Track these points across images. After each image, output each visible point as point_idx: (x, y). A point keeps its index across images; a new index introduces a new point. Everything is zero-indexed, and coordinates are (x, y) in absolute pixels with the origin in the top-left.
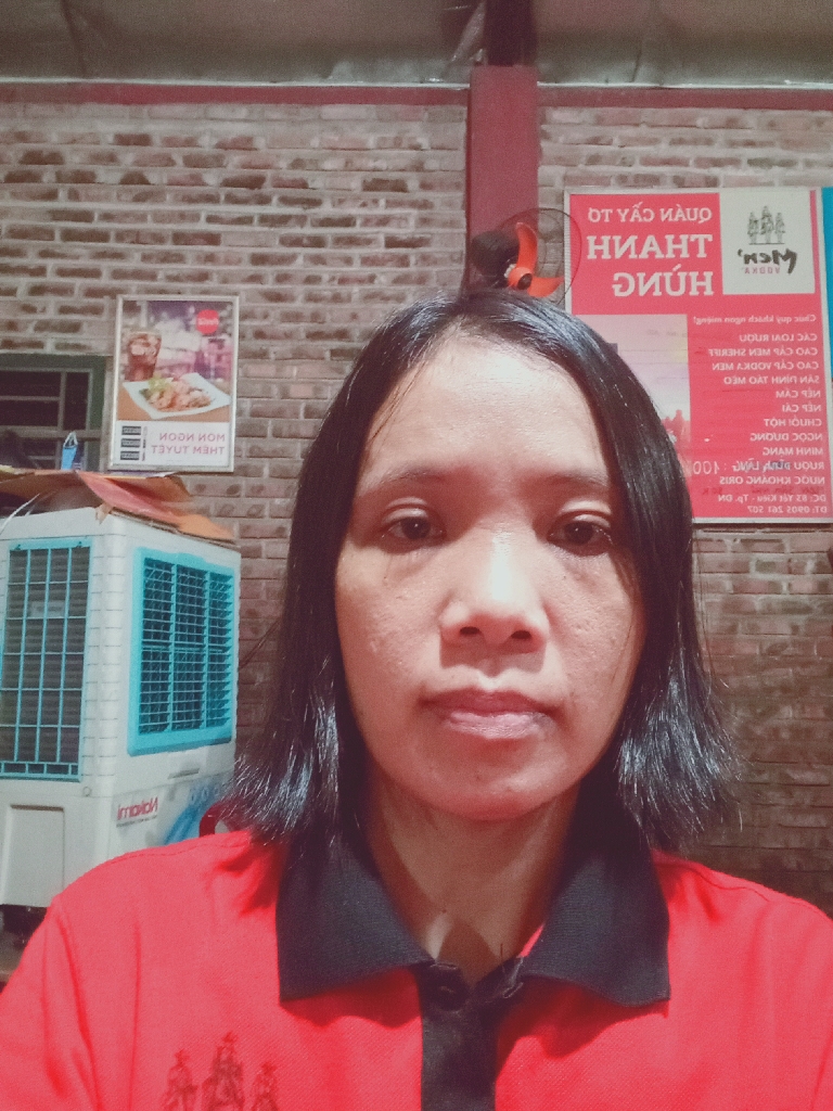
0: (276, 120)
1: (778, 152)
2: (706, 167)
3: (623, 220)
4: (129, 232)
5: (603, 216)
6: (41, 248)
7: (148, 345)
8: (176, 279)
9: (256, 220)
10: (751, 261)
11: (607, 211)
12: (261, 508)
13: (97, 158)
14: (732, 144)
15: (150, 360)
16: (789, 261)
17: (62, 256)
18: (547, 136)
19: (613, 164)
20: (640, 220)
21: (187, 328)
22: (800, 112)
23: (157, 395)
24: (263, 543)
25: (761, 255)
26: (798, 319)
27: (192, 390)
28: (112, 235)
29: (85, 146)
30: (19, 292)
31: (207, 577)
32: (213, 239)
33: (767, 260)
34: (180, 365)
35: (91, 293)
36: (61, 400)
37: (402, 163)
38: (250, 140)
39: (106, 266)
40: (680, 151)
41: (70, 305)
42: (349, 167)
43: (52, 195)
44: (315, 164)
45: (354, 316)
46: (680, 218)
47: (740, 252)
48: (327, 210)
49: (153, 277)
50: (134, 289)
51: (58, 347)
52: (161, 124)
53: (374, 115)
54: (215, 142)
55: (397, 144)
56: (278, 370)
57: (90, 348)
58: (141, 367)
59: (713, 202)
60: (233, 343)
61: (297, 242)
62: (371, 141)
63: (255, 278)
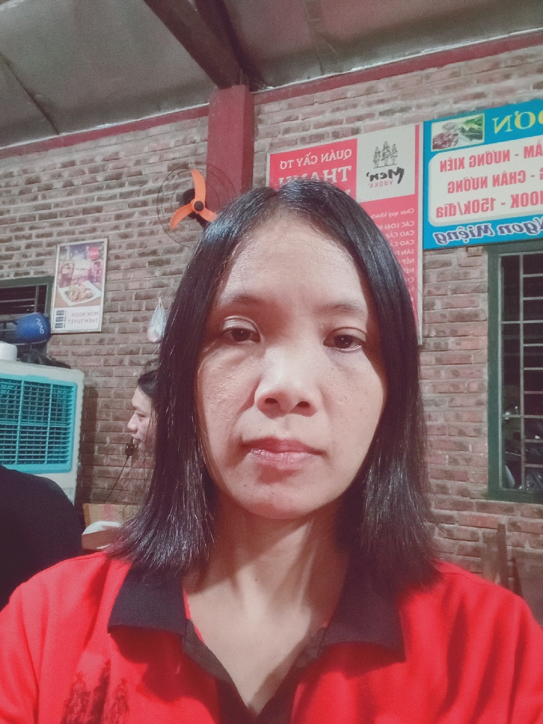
0: (129, 141)
1: (400, 103)
2: (353, 122)
3: (300, 165)
4: (66, 211)
5: (288, 164)
6: (30, 226)
7: (69, 268)
8: (82, 233)
9: (118, 196)
10: (375, 179)
11: (291, 161)
12: (113, 350)
13: (53, 177)
14: (370, 104)
15: (69, 276)
16: (399, 175)
17: (38, 228)
18: (261, 121)
19: (298, 132)
20: (309, 164)
21: (86, 258)
22: (415, 73)
23: (72, 293)
24: (114, 368)
25: (381, 174)
26: (402, 213)
27: (86, 290)
28: (59, 215)
29: (50, 171)
30: (22, 248)
31: (52, 387)
32: (99, 210)
33: (385, 176)
34: (82, 277)
35: (49, 245)
36: (36, 300)
37: (187, 152)
38: (117, 154)
39: (56, 230)
40: (339, 115)
41: (41, 252)
42: (161, 160)
43: (35, 199)
44: (145, 160)
45: (160, 242)
46: (333, 158)
47: (368, 174)
48: (151, 185)
49: (73, 233)
50: (66, 240)
51: (35, 273)
52: (79, 153)
53: (173, 128)
54: (102, 158)
55: (184, 142)
56: (124, 275)
57: (47, 272)
58: (67, 280)
59: (353, 145)
60: (103, 263)
61: (135, 205)
62: (172, 143)
63: (116, 227)
